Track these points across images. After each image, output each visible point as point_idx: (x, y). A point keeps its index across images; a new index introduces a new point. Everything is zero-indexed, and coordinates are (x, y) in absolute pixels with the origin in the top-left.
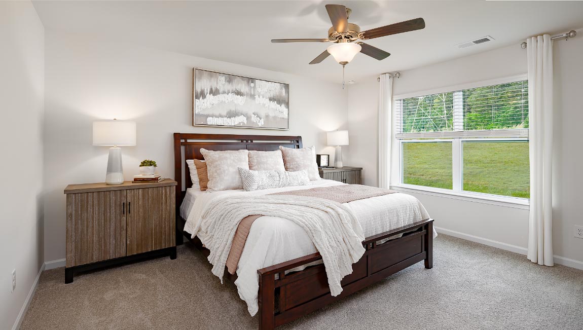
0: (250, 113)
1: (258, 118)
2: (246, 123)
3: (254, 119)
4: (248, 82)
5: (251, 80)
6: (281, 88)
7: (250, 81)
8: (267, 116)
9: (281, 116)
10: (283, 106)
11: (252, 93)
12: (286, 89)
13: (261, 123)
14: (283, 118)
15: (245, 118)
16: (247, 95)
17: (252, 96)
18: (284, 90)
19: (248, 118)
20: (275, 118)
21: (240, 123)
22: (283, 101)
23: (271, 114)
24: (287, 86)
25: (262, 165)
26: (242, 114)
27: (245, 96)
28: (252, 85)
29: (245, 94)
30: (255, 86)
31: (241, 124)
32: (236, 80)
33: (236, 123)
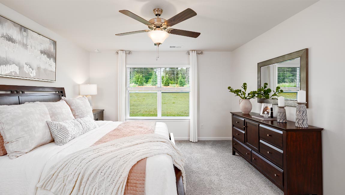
0: (23, 63)
1: (31, 69)
2: (18, 73)
3: (26, 69)
4: (21, 30)
5: (23, 28)
6: (50, 44)
7: (23, 30)
8: (39, 68)
9: (50, 69)
10: (52, 59)
11: (25, 43)
12: (54, 45)
13: (33, 74)
14: (52, 71)
15: (17, 68)
16: (20, 43)
17: (25, 46)
18: (52, 46)
19: (21, 68)
20: (45, 70)
21: (11, 72)
22: (52, 56)
23: (43, 67)
24: (55, 43)
25: (59, 116)
26: (14, 63)
27: (17, 44)
28: (25, 34)
29: (18, 41)
30: (28, 35)
31: (13, 74)
32: (6, 24)
33: (7, 72)
